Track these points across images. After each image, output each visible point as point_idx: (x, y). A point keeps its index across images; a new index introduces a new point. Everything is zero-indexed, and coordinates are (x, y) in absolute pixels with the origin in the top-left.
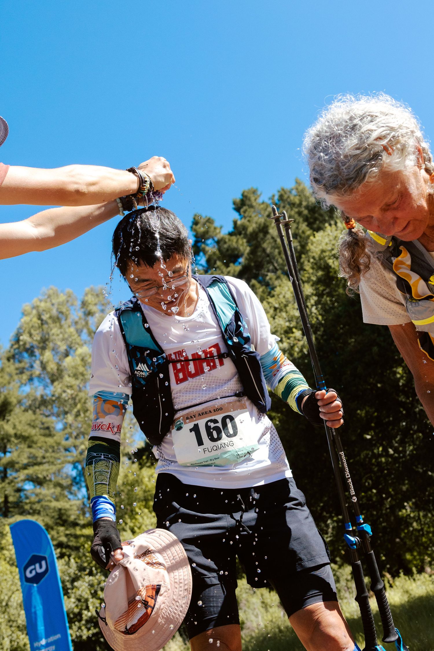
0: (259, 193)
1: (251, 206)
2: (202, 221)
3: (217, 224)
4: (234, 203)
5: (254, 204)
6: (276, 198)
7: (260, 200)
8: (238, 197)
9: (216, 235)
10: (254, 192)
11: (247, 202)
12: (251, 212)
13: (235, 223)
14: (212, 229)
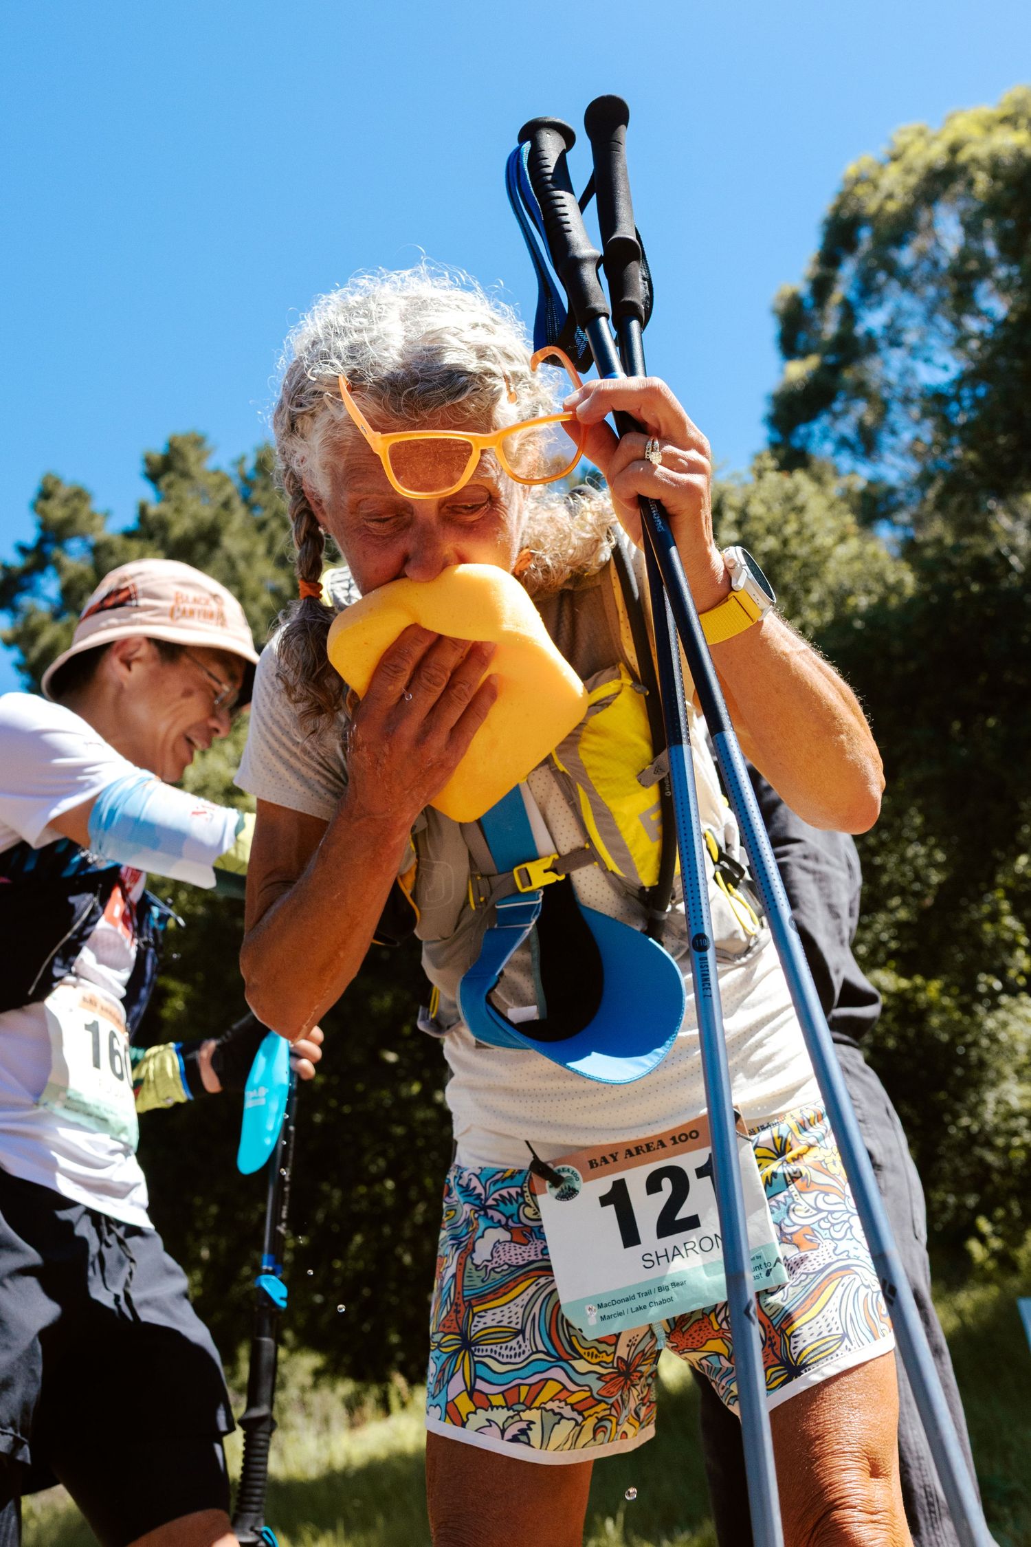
0: (208, 444)
1: (186, 475)
2: (63, 492)
3: (98, 505)
4: (148, 461)
5: (194, 470)
6: (250, 465)
7: (210, 464)
8: (158, 448)
9: (93, 530)
10: (198, 442)
11: (179, 464)
12: (183, 489)
13: (143, 510)
14: (83, 516)
